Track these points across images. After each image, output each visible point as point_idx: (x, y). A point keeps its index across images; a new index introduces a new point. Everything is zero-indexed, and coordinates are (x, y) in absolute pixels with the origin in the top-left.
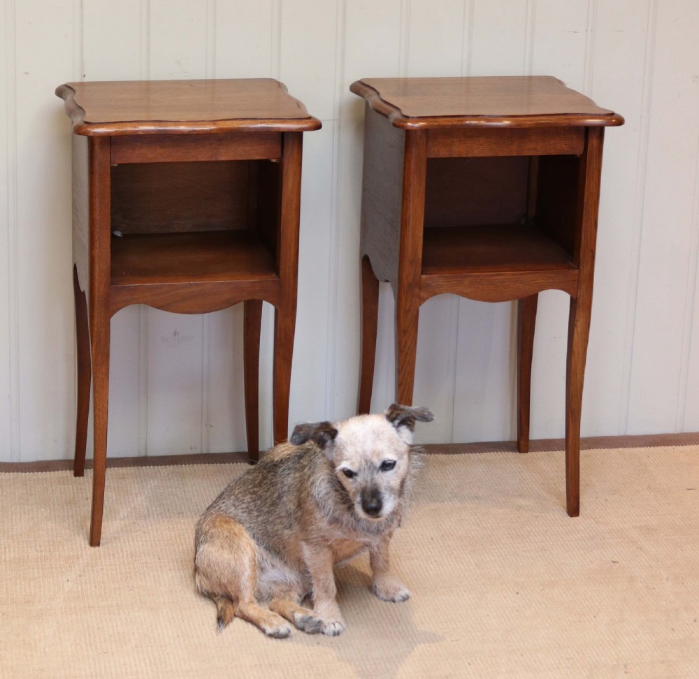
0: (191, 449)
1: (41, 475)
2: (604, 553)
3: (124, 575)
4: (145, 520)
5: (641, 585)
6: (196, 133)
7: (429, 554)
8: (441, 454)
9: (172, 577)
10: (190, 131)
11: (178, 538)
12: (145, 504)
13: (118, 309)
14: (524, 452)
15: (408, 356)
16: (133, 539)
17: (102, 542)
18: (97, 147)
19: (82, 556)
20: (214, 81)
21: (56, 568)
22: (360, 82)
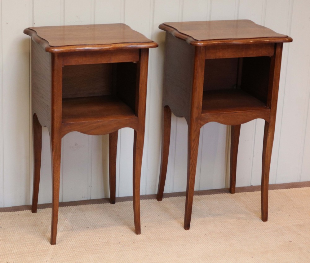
0: (83, 198)
1: (16, 213)
2: (284, 237)
3: (72, 257)
4: (73, 231)
5: (305, 251)
6: (102, 50)
7: (207, 241)
8: (196, 196)
9: (94, 257)
10: (100, 49)
11: (90, 239)
12: (69, 224)
13: (65, 134)
14: (233, 193)
15: (195, 151)
16: (70, 240)
17: (57, 242)
18: (56, 58)
19: (49, 249)
20: (94, 25)
21: (39, 256)
22: (164, 24)
